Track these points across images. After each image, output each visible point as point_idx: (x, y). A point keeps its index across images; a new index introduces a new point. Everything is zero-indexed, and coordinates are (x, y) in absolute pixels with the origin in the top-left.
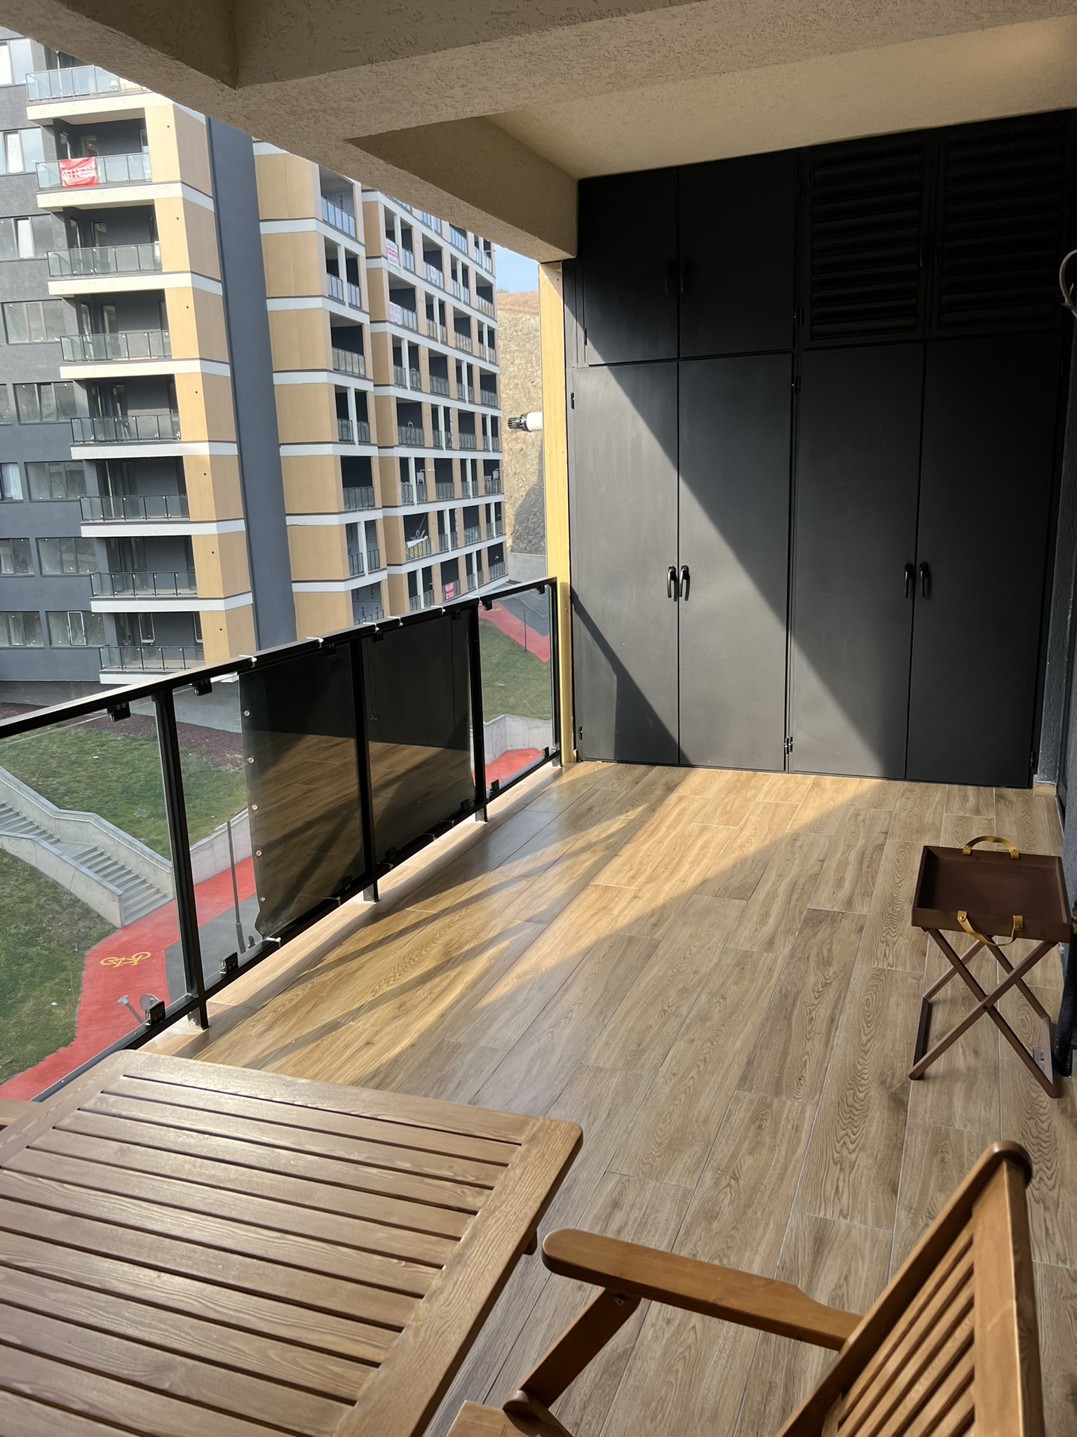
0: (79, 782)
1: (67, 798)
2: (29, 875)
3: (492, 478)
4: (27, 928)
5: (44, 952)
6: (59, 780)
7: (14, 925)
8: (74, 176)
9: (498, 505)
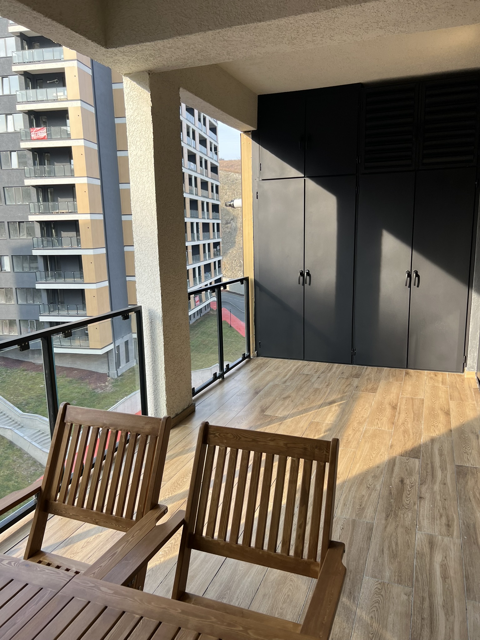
0: (32, 399)
1: (26, 406)
2: (9, 445)
3: (217, 250)
4: (8, 472)
5: (15, 484)
6: (23, 398)
7: (2, 471)
8: (37, 135)
9: (219, 261)
